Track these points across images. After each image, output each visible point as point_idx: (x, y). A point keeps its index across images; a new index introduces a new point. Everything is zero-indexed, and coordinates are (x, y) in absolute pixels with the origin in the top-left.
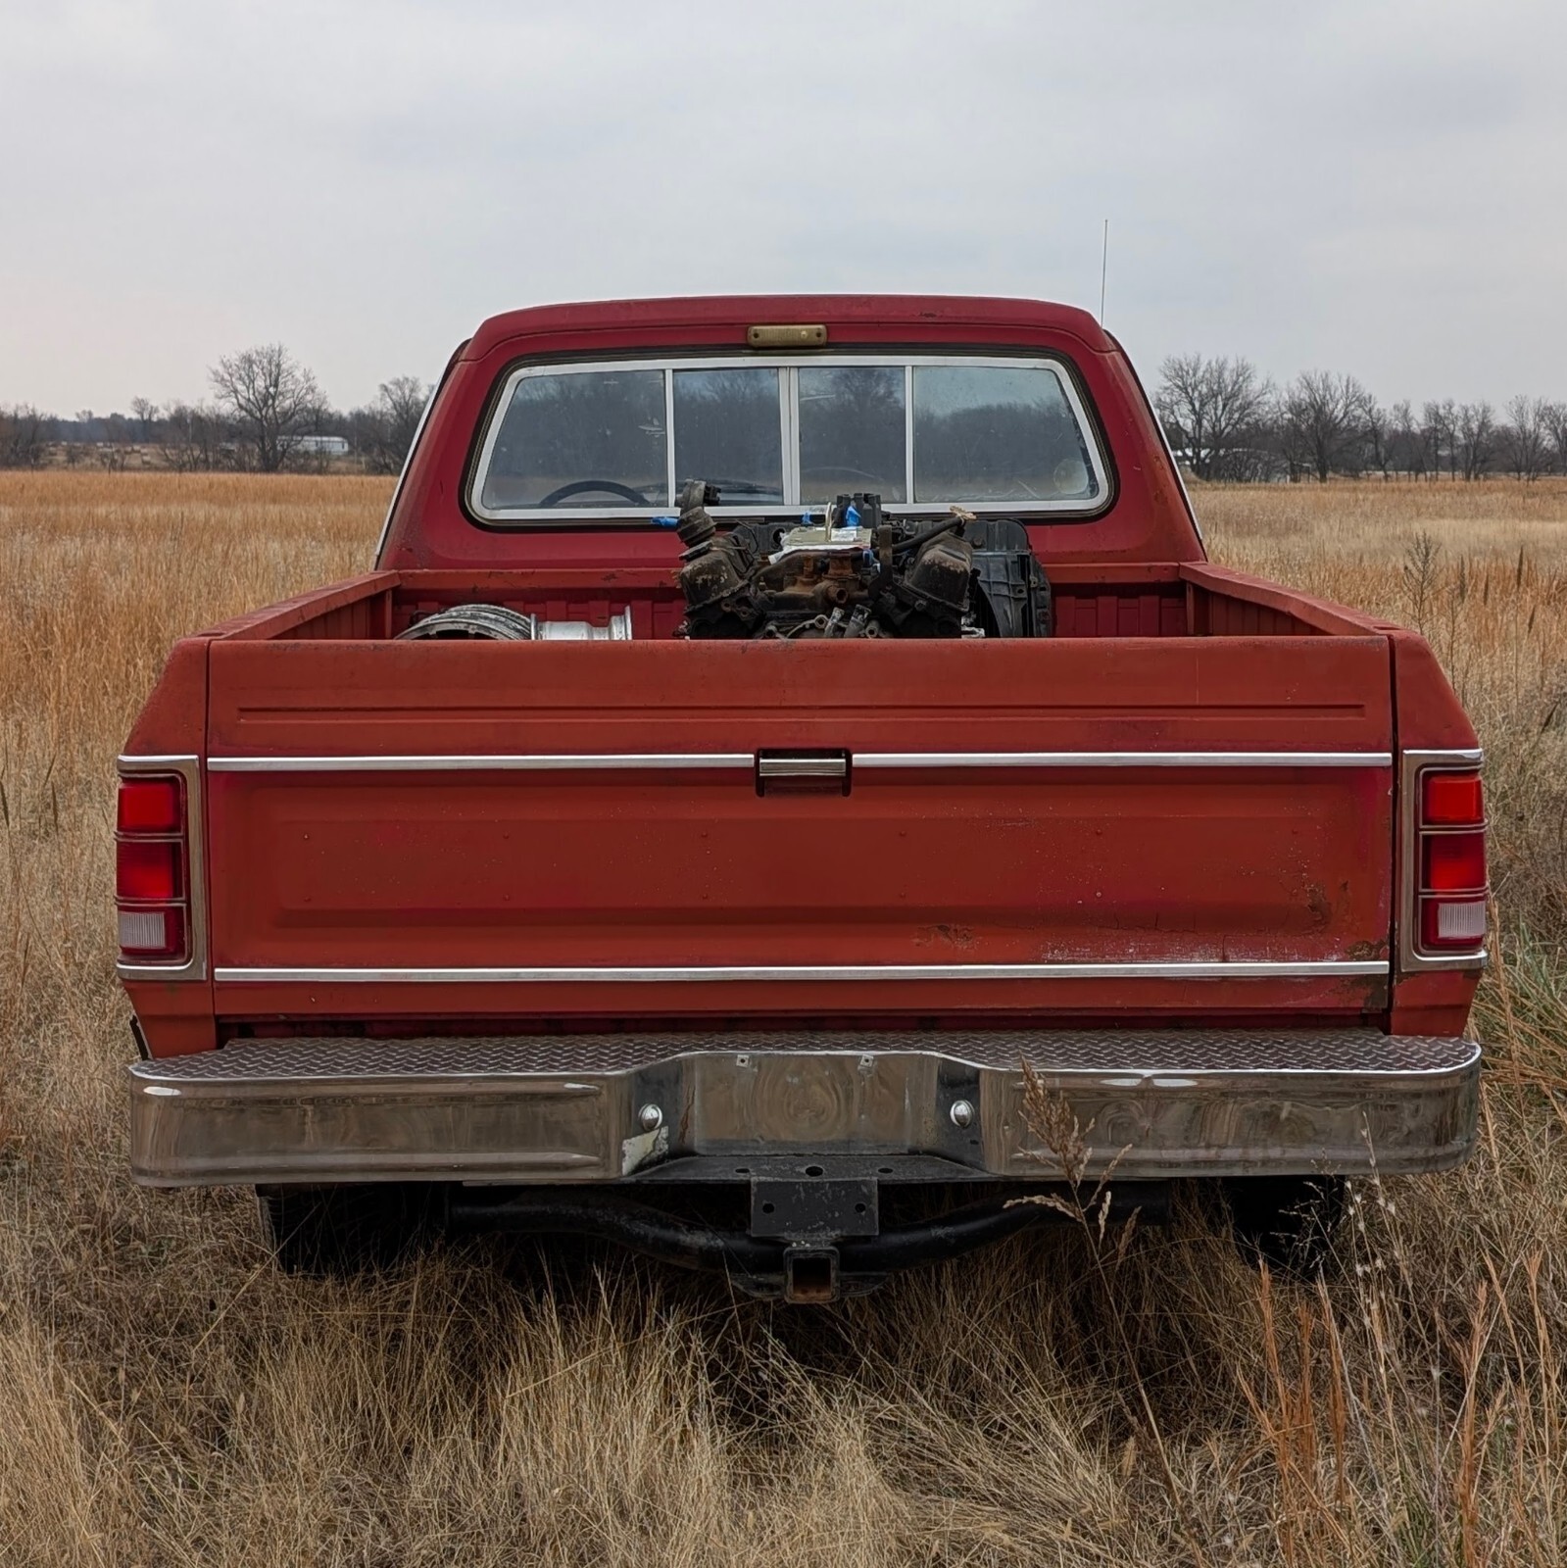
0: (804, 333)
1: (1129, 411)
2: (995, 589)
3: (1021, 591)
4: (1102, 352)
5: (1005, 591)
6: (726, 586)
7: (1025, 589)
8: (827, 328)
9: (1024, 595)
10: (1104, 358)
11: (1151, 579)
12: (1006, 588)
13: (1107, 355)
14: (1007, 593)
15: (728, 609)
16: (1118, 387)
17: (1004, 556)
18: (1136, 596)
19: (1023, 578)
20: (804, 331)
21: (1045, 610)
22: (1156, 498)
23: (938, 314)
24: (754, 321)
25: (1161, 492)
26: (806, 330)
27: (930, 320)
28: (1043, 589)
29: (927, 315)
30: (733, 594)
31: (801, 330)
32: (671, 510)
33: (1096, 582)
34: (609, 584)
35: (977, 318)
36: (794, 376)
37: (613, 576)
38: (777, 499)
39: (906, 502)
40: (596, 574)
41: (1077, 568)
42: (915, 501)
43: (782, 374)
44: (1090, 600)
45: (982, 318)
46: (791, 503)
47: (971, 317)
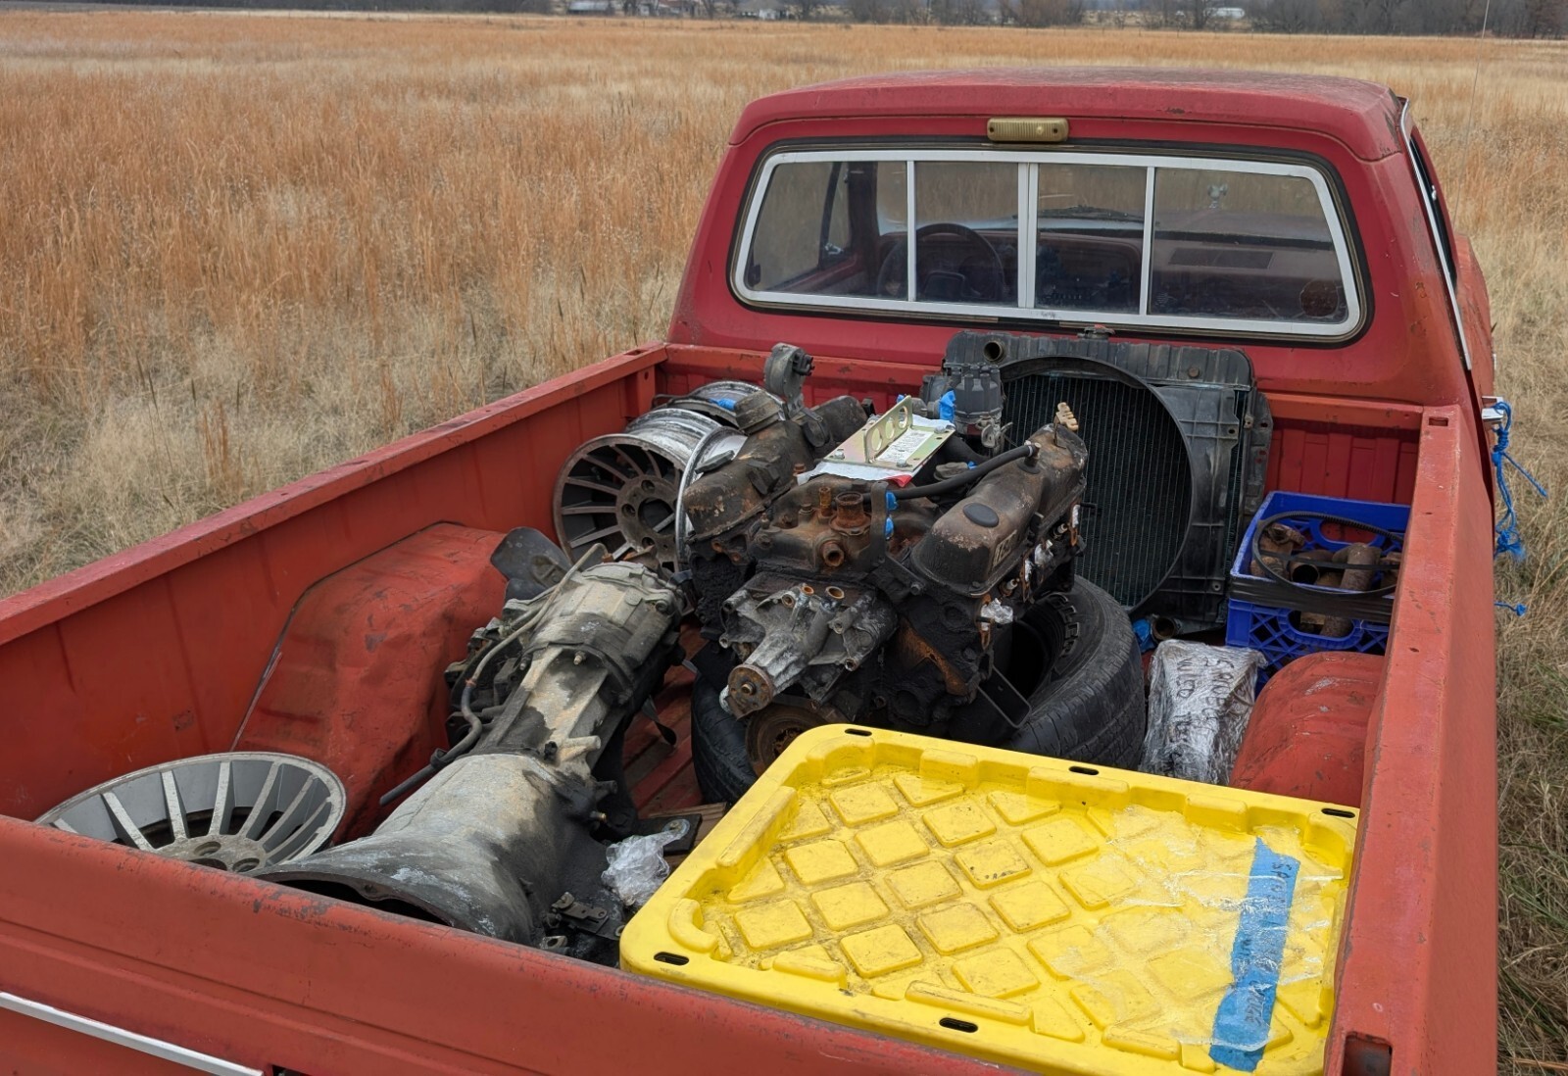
0: (1040, 128)
1: (1392, 229)
2: (1201, 432)
3: (1232, 432)
4: (1370, 160)
5: (1211, 433)
6: (721, 521)
7: (1237, 430)
8: (1069, 122)
9: (1235, 437)
10: (1369, 168)
11: (1390, 424)
12: (1213, 428)
13: (1372, 164)
14: (1214, 436)
15: (719, 549)
16: (1382, 202)
17: (1220, 390)
18: (1374, 437)
19: (1239, 416)
20: (1040, 126)
21: (1262, 448)
22: (1412, 329)
23: (1188, 110)
24: (990, 113)
25: (1419, 323)
26: (1044, 125)
27: (1178, 116)
28: (1265, 425)
29: (1175, 111)
30: (725, 532)
31: (1037, 125)
32: (911, 304)
33: (1327, 420)
34: (844, 376)
35: (1229, 116)
36: (1034, 172)
37: (846, 368)
38: (1011, 298)
39: (1138, 312)
40: (832, 364)
41: (1307, 404)
42: (1148, 313)
43: (1022, 172)
44: (1322, 436)
45: (1235, 117)
46: (1026, 306)
47: (1222, 115)
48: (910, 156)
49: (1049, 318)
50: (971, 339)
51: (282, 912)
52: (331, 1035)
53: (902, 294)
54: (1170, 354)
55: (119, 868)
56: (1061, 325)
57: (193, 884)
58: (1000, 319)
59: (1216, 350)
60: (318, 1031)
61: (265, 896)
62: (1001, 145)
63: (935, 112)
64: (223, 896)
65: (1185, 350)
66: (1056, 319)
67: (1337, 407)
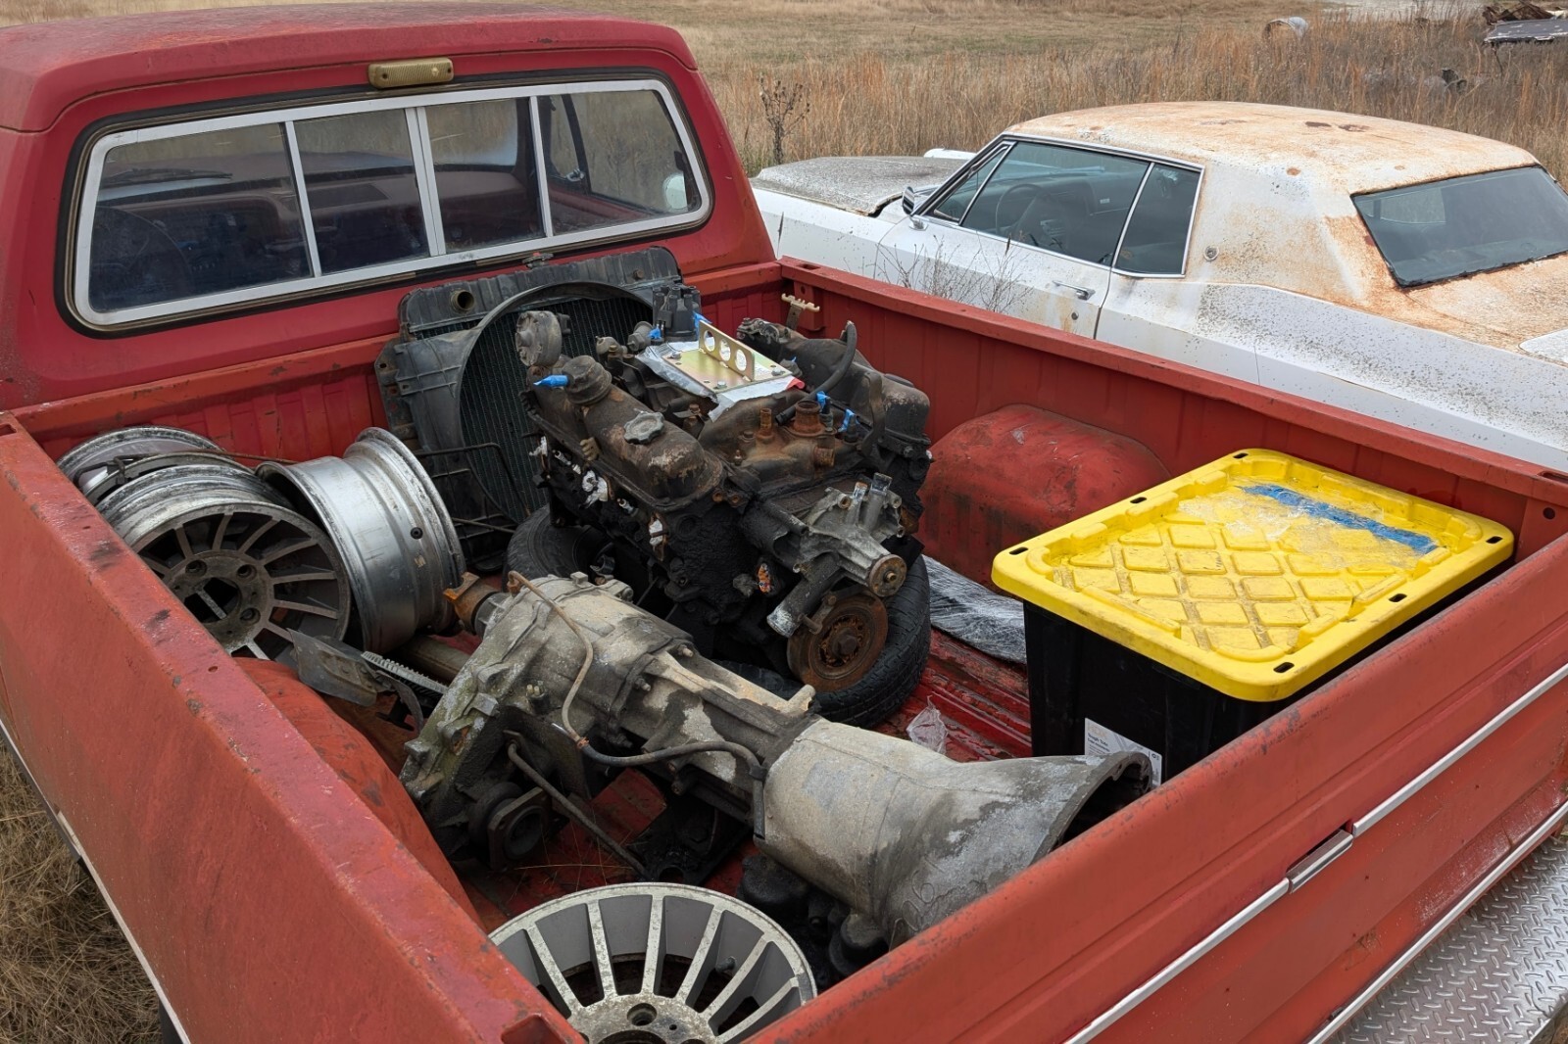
0: (435, 69)
4: (694, 69)
10: (696, 76)
11: (761, 281)
13: (698, 72)
15: (719, 498)
23: (554, 39)
24: (374, 58)
25: (748, 198)
26: (437, 66)
27: (548, 46)
29: (540, 41)
31: (432, 67)
32: (320, 281)
33: (722, 290)
34: (278, 378)
35: (589, 42)
36: (423, 116)
37: (280, 368)
38: (423, 250)
39: (545, 236)
40: (261, 369)
41: (707, 280)
42: (554, 235)
43: (410, 117)
44: (711, 306)
45: (593, 42)
46: (439, 254)
47: (583, 42)
48: (288, 116)
49: (467, 259)
50: (432, 295)
51: (1281, 738)
52: (1314, 808)
53: (305, 271)
54: (614, 262)
55: (1167, 808)
56: (479, 264)
57: (1220, 771)
58: (417, 272)
59: (644, 250)
60: (1308, 812)
61: (1263, 738)
62: (387, 92)
63: (309, 64)
64: (1242, 761)
65: (624, 256)
66: (475, 259)
67: (726, 277)
